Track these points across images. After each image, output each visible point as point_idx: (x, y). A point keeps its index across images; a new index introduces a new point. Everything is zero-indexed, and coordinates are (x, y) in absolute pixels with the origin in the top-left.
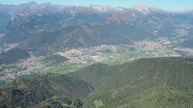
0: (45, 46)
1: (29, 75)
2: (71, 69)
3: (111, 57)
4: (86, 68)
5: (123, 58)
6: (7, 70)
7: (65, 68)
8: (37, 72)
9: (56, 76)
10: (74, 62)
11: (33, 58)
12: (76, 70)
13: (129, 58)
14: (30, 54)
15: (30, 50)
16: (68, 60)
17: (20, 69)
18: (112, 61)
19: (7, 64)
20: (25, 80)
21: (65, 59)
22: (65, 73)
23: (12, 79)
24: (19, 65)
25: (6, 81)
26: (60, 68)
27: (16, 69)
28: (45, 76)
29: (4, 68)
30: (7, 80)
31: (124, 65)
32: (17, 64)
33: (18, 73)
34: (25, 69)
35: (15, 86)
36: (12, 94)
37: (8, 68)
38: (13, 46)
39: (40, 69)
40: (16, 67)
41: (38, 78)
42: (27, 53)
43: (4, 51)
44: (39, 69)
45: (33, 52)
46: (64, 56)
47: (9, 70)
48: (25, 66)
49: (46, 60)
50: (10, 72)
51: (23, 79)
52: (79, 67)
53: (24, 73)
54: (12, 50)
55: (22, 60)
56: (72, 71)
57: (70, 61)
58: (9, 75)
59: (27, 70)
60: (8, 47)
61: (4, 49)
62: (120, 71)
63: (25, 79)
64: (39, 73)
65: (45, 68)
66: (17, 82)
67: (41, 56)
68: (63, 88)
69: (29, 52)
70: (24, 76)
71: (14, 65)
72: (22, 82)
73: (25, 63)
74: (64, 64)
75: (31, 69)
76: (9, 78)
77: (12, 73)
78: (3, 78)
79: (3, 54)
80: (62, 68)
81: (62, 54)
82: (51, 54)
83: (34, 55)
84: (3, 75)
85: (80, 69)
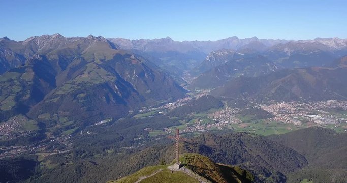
0: (243, 95)
1: (221, 130)
2: (276, 129)
3: (343, 119)
4: (297, 132)
6: (196, 121)
7: (268, 127)
8: (230, 127)
9: (253, 136)
10: (282, 121)
11: (228, 109)
12: (283, 133)
14: (224, 104)
15: (225, 99)
16: (274, 116)
17: (211, 122)
18: (344, 126)
19: (197, 113)
20: (215, 136)
21: (269, 115)
22: (266, 134)
23: (200, 132)
24: (210, 116)
25: (195, 133)
26: (261, 127)
27: (206, 121)
28: (239, 134)
29: (193, 117)
32: (207, 115)
33: (209, 126)
34: (217, 122)
35: (203, 140)
36: (199, 150)
37: (197, 117)
38: (205, 92)
40: (207, 118)
41: (230, 136)
42: (222, 103)
43: (195, 98)
44: (234, 124)
45: (228, 102)
46: (269, 111)
47: (199, 120)
48: (217, 119)
49: (244, 114)
51: (213, 135)
52: (289, 128)
53: (215, 127)
54: (204, 98)
55: (214, 110)
56: (277, 133)
57: (276, 118)
58: (198, 127)
59: (218, 124)
60: (199, 93)
61: (195, 94)
64: (233, 129)
66: (206, 137)
67: (237, 107)
68: (260, 154)
69: (223, 102)
70: (214, 130)
71: (204, 115)
72: (211, 138)
73: (218, 114)
74: (266, 122)
75: (224, 123)
76: (197, 130)
77: (201, 124)
78: (192, 129)
79: (194, 100)
80: (264, 127)
81: (266, 108)
82: (250, 107)
83: (229, 106)
84: (191, 125)
85: (289, 131)
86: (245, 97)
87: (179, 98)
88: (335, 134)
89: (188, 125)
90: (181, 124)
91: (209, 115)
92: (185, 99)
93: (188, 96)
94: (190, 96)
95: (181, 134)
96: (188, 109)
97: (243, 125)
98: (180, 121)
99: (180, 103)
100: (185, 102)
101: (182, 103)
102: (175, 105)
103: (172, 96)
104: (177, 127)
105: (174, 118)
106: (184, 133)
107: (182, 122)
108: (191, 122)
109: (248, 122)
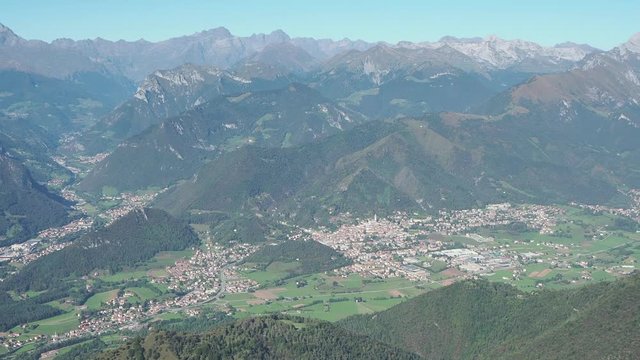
0: (258, 204)
1: (194, 319)
2: (360, 300)
3: (530, 255)
4: (421, 301)
5: (583, 263)
6: (110, 296)
7: (338, 296)
8: (222, 306)
9: (299, 326)
10: (375, 272)
11: (212, 251)
12: (382, 307)
13: (608, 263)
14: (200, 236)
15: (201, 220)
16: (350, 262)
17: (161, 295)
18: (534, 273)
19: (113, 272)
20: (179, 339)
21: (338, 260)
22: (333, 316)
23: (127, 332)
24: (156, 277)
25: (106, 339)
26: (318, 296)
27: (144, 293)
28: (257, 324)
29: (100, 287)
30: (109, 334)
31: (587, 293)
32: (148, 274)
33: (154, 309)
34: (181, 294)
37: (115, 285)
38: (139, 201)
39: (239, 296)
41: (227, 332)
42: (191, 231)
43: (103, 221)
44: (234, 296)
45: (212, 227)
46: (335, 247)
47: (120, 294)
48: (181, 283)
49: (263, 261)
50: (122, 302)
51: (170, 335)
52: (396, 293)
53: (175, 311)
54: (132, 220)
55: (168, 255)
56: (363, 309)
57: (356, 267)
58: (117, 318)
59: (186, 300)
60: (118, 206)
61: (103, 210)
62: (572, 319)
63: (180, 334)
64: (233, 310)
65: (257, 294)
66: (148, 344)
67: (242, 242)
69: (197, 228)
70: (173, 321)
71: (137, 275)
72: (165, 346)
73: (179, 269)
74: (330, 281)
75: (202, 294)
76: (116, 326)
77: (128, 306)
78: (96, 327)
79: (100, 231)
80: (326, 297)
81: (327, 240)
82: (281, 237)
83: (217, 240)
84: (94, 314)
85: (398, 302)
86: (262, 209)
87: (46, 226)
88: (520, 296)
89: (83, 313)
90: (58, 313)
91: (155, 273)
92: (70, 228)
93: (76, 218)
94: (85, 216)
95: (59, 346)
96: (80, 258)
97: (263, 296)
98: (55, 304)
99: (52, 241)
100: (70, 238)
101: (60, 241)
102: (34, 250)
103: (20, 221)
104: (42, 323)
105: (32, 294)
106: (70, 343)
107: (62, 307)
108: (93, 303)
109: (278, 284)
